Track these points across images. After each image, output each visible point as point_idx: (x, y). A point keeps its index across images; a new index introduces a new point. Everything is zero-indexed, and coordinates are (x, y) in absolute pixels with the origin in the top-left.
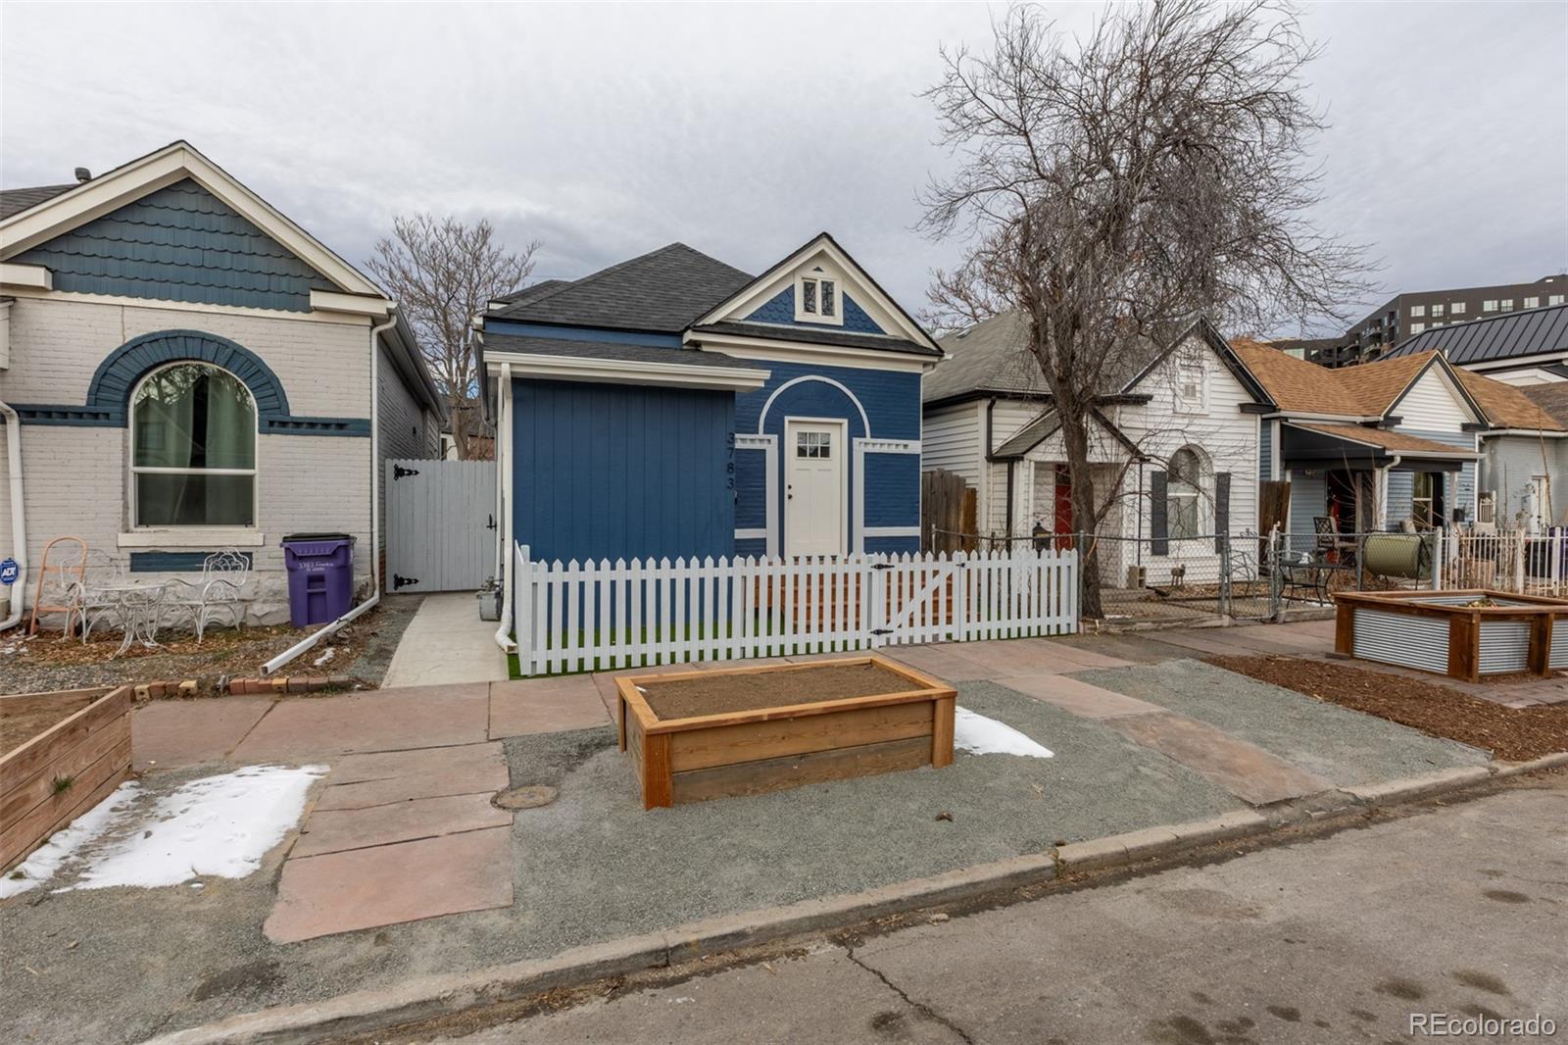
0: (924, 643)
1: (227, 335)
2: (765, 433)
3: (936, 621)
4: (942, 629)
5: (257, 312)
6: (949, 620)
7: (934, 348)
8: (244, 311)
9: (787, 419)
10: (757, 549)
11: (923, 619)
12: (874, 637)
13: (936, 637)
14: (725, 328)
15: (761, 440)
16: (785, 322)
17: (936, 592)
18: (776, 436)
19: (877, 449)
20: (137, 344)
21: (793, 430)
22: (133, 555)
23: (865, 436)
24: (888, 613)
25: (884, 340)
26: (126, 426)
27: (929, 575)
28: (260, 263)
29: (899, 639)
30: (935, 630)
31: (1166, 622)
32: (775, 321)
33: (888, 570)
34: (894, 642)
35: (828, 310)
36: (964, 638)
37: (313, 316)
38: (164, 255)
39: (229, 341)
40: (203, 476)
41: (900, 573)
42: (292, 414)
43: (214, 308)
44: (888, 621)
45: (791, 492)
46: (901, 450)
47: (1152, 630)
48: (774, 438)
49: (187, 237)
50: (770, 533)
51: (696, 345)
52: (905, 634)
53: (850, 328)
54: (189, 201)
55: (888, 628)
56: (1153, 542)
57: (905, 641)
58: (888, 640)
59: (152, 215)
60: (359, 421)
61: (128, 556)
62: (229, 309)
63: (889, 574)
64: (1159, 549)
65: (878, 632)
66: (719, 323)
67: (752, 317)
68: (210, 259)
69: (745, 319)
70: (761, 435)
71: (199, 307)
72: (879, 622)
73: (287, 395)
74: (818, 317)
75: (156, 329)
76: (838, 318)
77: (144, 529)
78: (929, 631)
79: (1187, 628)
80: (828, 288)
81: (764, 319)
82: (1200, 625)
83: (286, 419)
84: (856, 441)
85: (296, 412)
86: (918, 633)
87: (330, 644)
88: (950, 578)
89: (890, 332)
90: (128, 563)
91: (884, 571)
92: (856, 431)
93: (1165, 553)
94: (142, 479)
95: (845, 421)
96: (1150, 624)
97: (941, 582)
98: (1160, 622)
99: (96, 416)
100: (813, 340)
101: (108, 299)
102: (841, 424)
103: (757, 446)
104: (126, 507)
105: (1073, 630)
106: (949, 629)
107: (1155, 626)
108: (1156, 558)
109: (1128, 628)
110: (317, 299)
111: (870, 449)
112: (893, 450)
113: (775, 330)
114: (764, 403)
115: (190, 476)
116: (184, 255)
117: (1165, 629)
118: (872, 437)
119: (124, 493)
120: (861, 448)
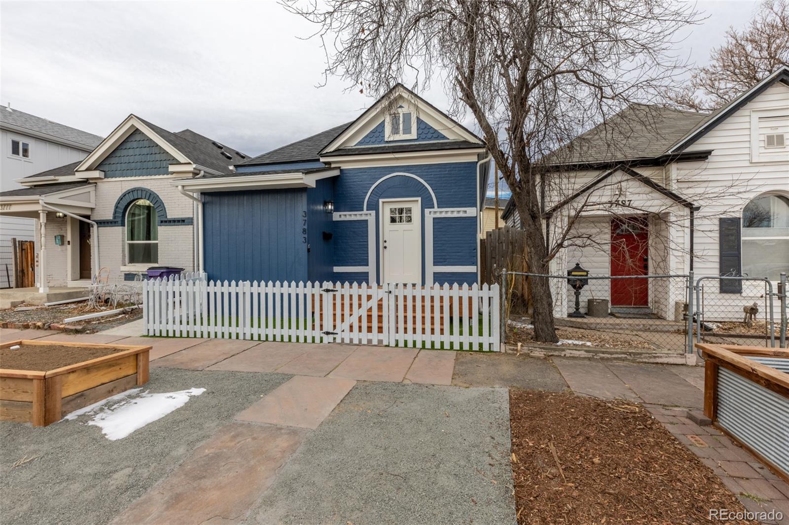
0: (360, 344)
1: (149, 188)
2: (367, 210)
3: (370, 329)
4: (375, 337)
5: (157, 177)
6: (380, 330)
7: (481, 143)
8: (153, 177)
9: (381, 201)
10: (362, 278)
11: (360, 327)
12: (325, 337)
13: (370, 341)
14: (339, 152)
15: (367, 214)
16: (380, 142)
17: (370, 310)
18: (374, 212)
19: (443, 215)
20: (124, 195)
21: (386, 208)
22: (125, 274)
23: (434, 208)
24: (335, 320)
25: (450, 143)
26: (124, 226)
27: (364, 298)
28: (158, 157)
29: (343, 339)
30: (370, 336)
31: (603, 352)
32: (373, 143)
33: (335, 293)
34: (338, 340)
35: (407, 130)
36: (393, 344)
37: (174, 176)
38: (132, 159)
39: (149, 190)
40: (150, 244)
41: (343, 296)
42: (168, 217)
43: (145, 177)
44: (335, 327)
45: (385, 244)
46: (462, 215)
47: (585, 358)
48: (373, 213)
49: (137, 151)
50: (371, 269)
51: (329, 163)
52: (347, 336)
53: (423, 139)
54: (138, 137)
55: (335, 332)
56: (721, 281)
57: (347, 341)
58: (335, 339)
59: (128, 145)
60: (189, 218)
61: (123, 275)
62: (149, 177)
63: (334, 296)
64: (730, 287)
65: (328, 333)
66: (337, 150)
67: (360, 143)
68: (143, 158)
69: (355, 146)
70: (365, 211)
71: (141, 178)
72: (328, 328)
73: (167, 209)
74: (401, 136)
75: (129, 188)
76: (414, 135)
77: (130, 264)
78: (365, 336)
79: (633, 361)
80: (407, 117)
81: (368, 143)
82: (652, 360)
83: (166, 220)
84: (427, 211)
85: (169, 217)
86: (356, 336)
87: (124, 313)
88: (381, 300)
89: (451, 137)
90: (123, 277)
91: (331, 294)
92: (427, 204)
93: (739, 291)
94: (131, 247)
95: (419, 199)
96: (583, 352)
97: (374, 303)
98: (596, 352)
99: (115, 222)
100: (392, 151)
101: (118, 179)
102: (417, 201)
103: (364, 218)
104: (124, 256)
105: (496, 348)
106: (381, 336)
107: (590, 355)
108: (727, 296)
109: (556, 353)
110: (172, 168)
111: (438, 215)
112: (455, 215)
113: (371, 149)
114: (367, 192)
115: (146, 244)
116: (137, 158)
117: (602, 359)
118: (438, 208)
119: (123, 251)
120: (430, 215)
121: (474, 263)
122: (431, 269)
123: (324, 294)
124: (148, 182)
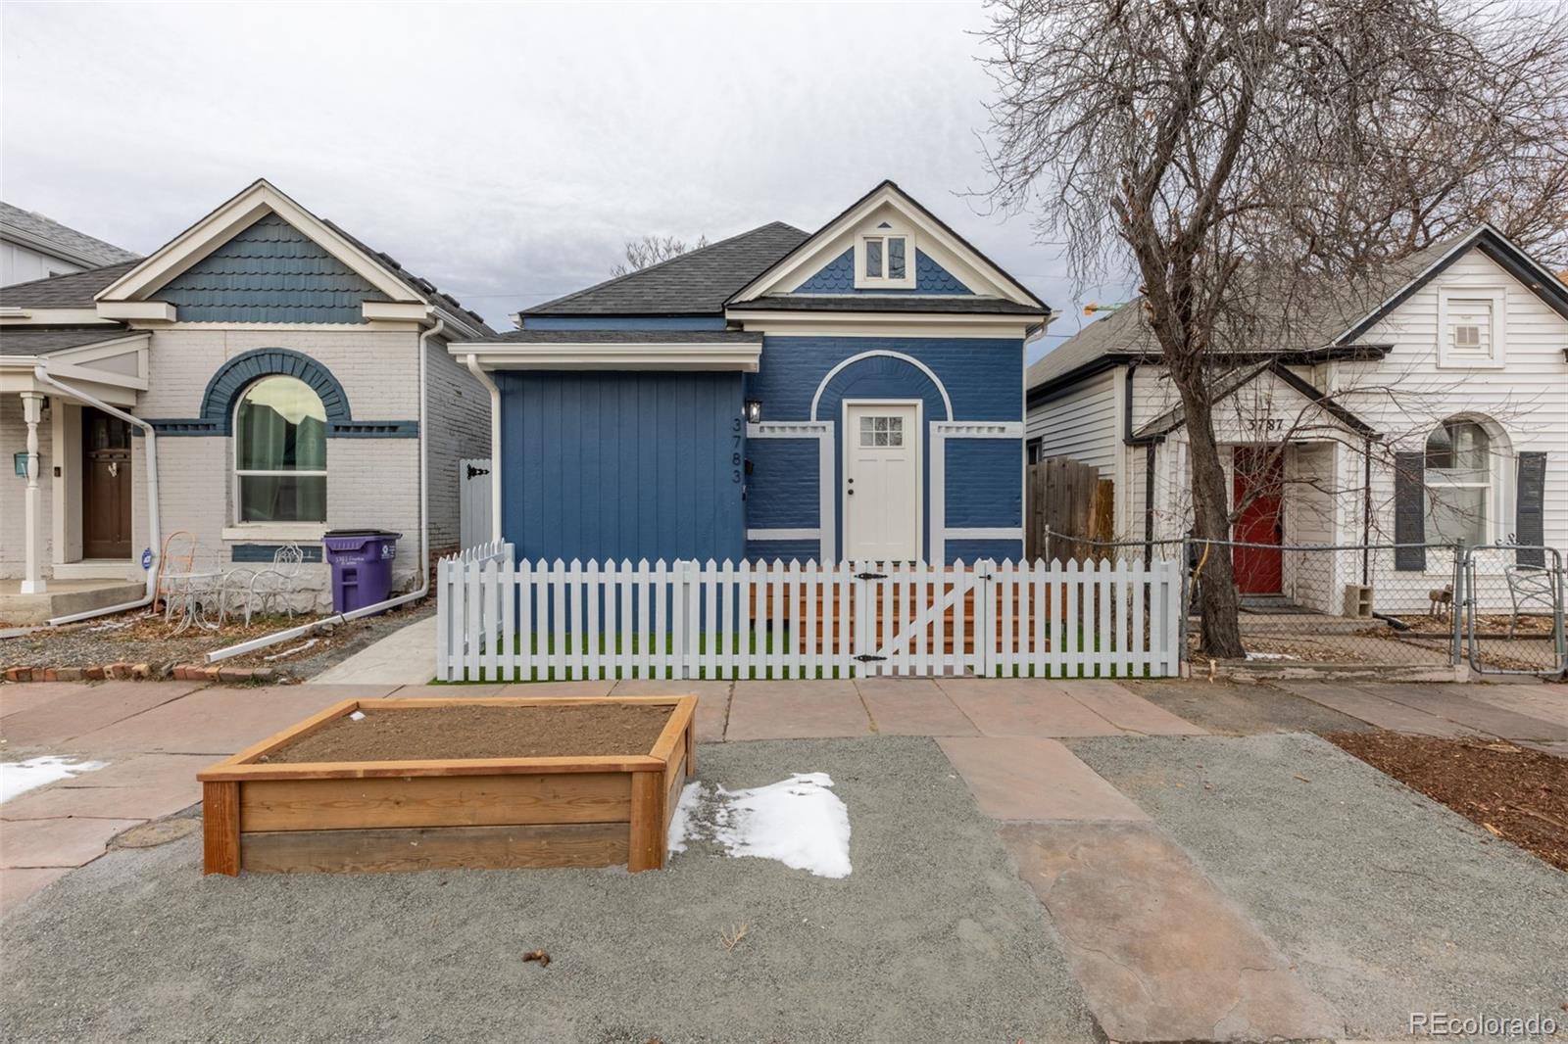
0: (930, 675)
1: (302, 350)
2: (818, 419)
3: (949, 648)
4: (959, 660)
5: (325, 327)
6: (969, 648)
7: (1038, 306)
8: (315, 326)
9: (845, 402)
10: (807, 551)
11: (930, 645)
12: (860, 666)
13: (948, 670)
14: (765, 303)
15: (815, 428)
16: (843, 290)
17: (949, 611)
18: (832, 423)
19: (963, 434)
20: (235, 364)
21: (855, 416)
22: (234, 547)
23: (946, 419)
24: (879, 634)
25: (971, 301)
26: (231, 435)
27: (938, 590)
28: (327, 282)
29: (896, 669)
30: (949, 660)
31: (1341, 670)
32: (830, 290)
33: (880, 581)
34: (887, 671)
35: (897, 271)
36: (992, 672)
37: (370, 327)
38: (255, 282)
39: (304, 355)
40: (292, 478)
41: (896, 586)
42: (354, 419)
43: (291, 326)
44: (879, 646)
45: (852, 486)
46: (996, 434)
47: (1313, 680)
48: (830, 425)
49: (272, 265)
50: (825, 534)
51: (740, 324)
52: (904, 663)
53: (927, 291)
54: (273, 233)
55: (880, 654)
56: (1398, 551)
57: (904, 671)
58: (879, 670)
59: (246, 249)
60: (408, 423)
61: (230, 548)
62: (303, 326)
63: (880, 586)
64: (1409, 560)
65: (865, 658)
66: (761, 298)
67: (803, 288)
68: (288, 283)
69: (794, 292)
70: (813, 422)
71: (281, 326)
72: (865, 643)
73: (350, 401)
74: (886, 281)
75: (249, 349)
76: (910, 280)
77: (245, 524)
78: (939, 661)
79: (1383, 681)
80: (897, 246)
81: (818, 290)
82: (1410, 678)
83: (348, 424)
84: (933, 425)
85: (357, 417)
86: (921, 662)
88: (971, 593)
89: (980, 291)
90: (230, 554)
91: (874, 582)
92: (934, 412)
93: (1421, 567)
94: (245, 481)
95: (920, 402)
96: (1311, 671)
97: (957, 598)
98: (1330, 670)
99: (207, 426)
100: (872, 308)
101: (214, 325)
102: (915, 406)
103: (810, 434)
104: (229, 504)
105: (1173, 672)
106: (970, 659)
107: (1321, 675)
109: (1270, 675)
110: (369, 310)
111: (953, 434)
112: (984, 434)
113: (829, 301)
114: (818, 386)
115: (283, 477)
116: (270, 281)
117: (1339, 679)
118: (955, 420)
119: (228, 493)
120: (942, 432)
121: (1017, 524)
122: (941, 533)
123: (860, 583)
124: (301, 337)
